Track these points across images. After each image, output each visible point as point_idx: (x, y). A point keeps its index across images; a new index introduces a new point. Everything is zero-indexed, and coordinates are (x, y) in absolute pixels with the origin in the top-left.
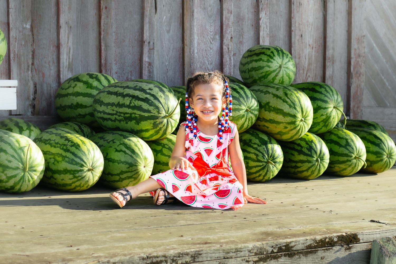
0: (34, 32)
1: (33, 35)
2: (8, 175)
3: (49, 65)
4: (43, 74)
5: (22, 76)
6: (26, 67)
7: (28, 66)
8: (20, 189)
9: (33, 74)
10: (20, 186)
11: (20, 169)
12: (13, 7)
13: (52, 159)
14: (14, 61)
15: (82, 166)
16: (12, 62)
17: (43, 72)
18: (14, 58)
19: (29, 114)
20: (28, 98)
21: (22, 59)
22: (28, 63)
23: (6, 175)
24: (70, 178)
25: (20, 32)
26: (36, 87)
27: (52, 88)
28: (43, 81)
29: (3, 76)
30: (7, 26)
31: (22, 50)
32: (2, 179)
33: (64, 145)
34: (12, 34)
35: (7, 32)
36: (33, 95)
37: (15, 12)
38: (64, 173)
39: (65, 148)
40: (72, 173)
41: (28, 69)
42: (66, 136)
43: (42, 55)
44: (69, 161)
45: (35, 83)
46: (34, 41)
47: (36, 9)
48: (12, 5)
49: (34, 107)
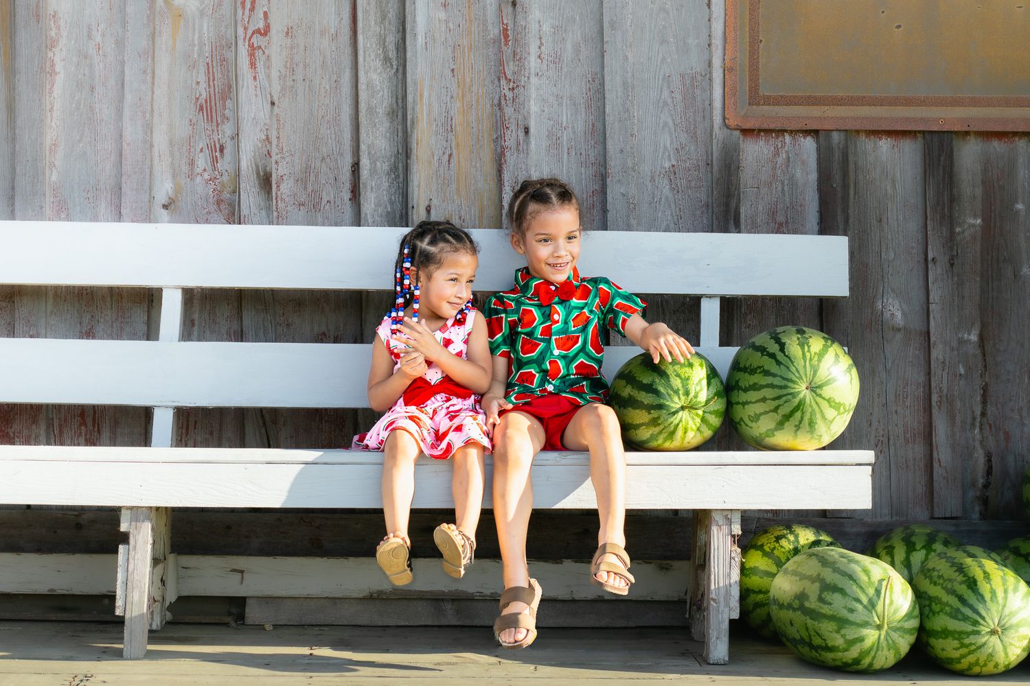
0: (986, 348)
1: (984, 355)
2: (848, 637)
3: (1021, 416)
4: (1007, 435)
5: (958, 438)
6: (969, 420)
7: (974, 419)
8: (871, 664)
9: (985, 435)
10: (871, 657)
11: (871, 625)
12: (937, 300)
13: (927, 608)
14: (940, 408)
15: (976, 623)
16: (935, 411)
17: (1007, 430)
18: (939, 404)
19: (975, 516)
20: (973, 485)
21: (958, 404)
22: (973, 412)
23: (843, 636)
24: (955, 647)
25: (952, 350)
26: (989, 461)
27: (1027, 462)
28: (1007, 448)
29: (918, 440)
30: (927, 339)
31: (956, 387)
32: (837, 645)
33: (950, 580)
34: (937, 353)
35: (927, 349)
36: (983, 478)
37: (943, 309)
38: (944, 636)
39: (949, 586)
40: (957, 636)
41: (973, 425)
42: (963, 562)
43: (1003, 395)
44: (951, 613)
45: (989, 452)
46: (985, 367)
47: (991, 300)
48: (935, 295)
49: (985, 501)
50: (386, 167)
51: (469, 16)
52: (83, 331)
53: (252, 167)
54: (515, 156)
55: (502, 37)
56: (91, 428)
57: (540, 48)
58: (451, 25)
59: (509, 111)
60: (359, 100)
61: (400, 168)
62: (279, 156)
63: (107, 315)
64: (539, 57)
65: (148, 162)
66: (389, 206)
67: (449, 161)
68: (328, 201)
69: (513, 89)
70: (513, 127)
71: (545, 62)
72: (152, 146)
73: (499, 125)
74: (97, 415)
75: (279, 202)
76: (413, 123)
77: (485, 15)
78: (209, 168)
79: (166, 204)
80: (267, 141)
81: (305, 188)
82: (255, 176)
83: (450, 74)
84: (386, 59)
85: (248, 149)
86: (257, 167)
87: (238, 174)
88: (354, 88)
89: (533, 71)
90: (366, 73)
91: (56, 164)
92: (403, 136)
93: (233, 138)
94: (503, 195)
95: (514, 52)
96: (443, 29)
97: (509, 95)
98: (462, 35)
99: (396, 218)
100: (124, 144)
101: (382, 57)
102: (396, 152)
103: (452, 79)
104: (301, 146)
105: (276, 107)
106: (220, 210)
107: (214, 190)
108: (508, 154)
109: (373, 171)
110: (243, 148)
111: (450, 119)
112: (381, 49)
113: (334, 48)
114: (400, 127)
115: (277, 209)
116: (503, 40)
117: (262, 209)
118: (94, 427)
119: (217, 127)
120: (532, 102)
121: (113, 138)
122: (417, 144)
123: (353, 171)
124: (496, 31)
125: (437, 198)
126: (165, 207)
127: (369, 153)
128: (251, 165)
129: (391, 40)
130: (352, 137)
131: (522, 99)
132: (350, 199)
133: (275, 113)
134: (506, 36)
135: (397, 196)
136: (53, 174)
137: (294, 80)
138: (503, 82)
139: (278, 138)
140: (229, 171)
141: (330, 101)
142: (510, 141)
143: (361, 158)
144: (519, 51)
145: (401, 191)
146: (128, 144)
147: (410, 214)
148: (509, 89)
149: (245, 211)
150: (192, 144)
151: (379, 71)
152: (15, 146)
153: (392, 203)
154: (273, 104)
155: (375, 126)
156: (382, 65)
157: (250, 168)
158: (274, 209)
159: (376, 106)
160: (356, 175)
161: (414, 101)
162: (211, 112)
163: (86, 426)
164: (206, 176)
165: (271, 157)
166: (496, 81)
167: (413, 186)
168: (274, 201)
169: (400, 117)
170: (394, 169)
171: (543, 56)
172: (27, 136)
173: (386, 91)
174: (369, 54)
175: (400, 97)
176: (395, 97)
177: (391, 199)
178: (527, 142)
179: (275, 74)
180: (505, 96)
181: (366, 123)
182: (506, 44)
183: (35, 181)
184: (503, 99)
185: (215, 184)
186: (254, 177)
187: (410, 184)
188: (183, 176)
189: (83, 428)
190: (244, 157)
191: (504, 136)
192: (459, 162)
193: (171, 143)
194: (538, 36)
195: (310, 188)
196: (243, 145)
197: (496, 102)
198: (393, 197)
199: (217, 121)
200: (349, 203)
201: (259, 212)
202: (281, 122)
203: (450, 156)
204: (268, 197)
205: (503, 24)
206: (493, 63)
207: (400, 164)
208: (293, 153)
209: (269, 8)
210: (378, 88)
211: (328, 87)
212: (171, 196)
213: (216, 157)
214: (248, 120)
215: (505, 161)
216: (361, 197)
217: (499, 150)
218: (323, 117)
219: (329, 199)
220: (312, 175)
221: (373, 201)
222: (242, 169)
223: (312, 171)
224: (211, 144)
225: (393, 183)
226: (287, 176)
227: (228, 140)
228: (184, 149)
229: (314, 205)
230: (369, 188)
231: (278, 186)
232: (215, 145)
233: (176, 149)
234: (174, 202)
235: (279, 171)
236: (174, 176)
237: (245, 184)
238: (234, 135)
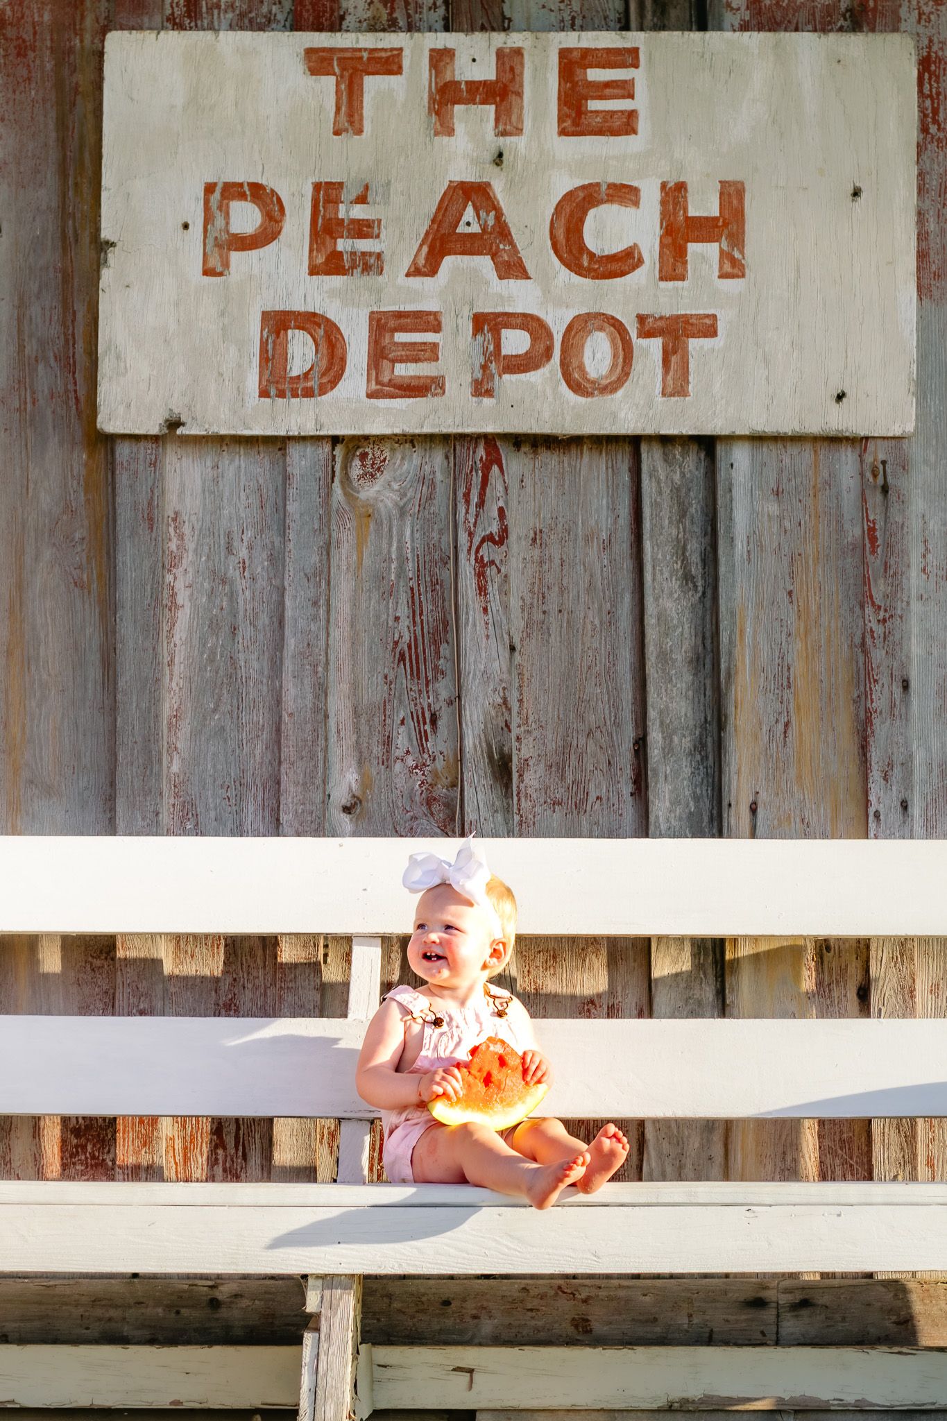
50: (687, 743)
51: (816, 510)
52: (221, 1003)
53: (481, 747)
54: (888, 724)
55: (867, 541)
56: (233, 1151)
57: (924, 556)
58: (787, 524)
59: (878, 654)
60: (647, 641)
61: (709, 745)
62: (522, 729)
63: (257, 977)
64: (924, 570)
65: (321, 742)
66: (692, 804)
67: (785, 732)
68: (597, 798)
69: (884, 621)
70: (884, 679)
71: (933, 578)
72: (326, 716)
73: (862, 676)
74: (241, 1132)
75: (523, 799)
76: (729, 675)
77: (839, 507)
78: (415, 749)
79: (349, 805)
80: (503, 706)
81: (563, 778)
82: (486, 760)
83: (786, 599)
84: (687, 577)
85: (475, 718)
86: (489, 746)
87: (459, 758)
88: (637, 623)
89: (914, 592)
90: (656, 599)
91: (179, 746)
92: (713, 694)
93: (450, 703)
94: (870, 785)
95: (886, 563)
96: (775, 530)
97: (879, 630)
98: (805, 538)
99: (702, 822)
100: (286, 718)
101: (680, 574)
102: (703, 719)
103: (790, 606)
104: (555, 713)
105: (517, 654)
106: (432, 814)
107: (423, 783)
108: (877, 722)
109: (668, 750)
110: (468, 718)
111: (786, 669)
112: (679, 562)
113: (606, 562)
114: (708, 682)
115: (519, 810)
116: (868, 545)
117: (496, 811)
118: (237, 1149)
119: (427, 685)
120: (914, 640)
121: (267, 704)
122: (736, 707)
123: (637, 752)
124: (857, 532)
125: (767, 791)
126: (347, 810)
127: (662, 723)
128: (480, 742)
129: (694, 548)
130: (635, 699)
131: (898, 636)
132: (632, 795)
133: (516, 663)
134: (873, 540)
135: (704, 788)
136: (174, 762)
137: (544, 612)
138: (869, 610)
139: (521, 701)
140: (445, 753)
141: (600, 643)
142: (880, 701)
143: (650, 730)
144: (892, 562)
145: (710, 780)
146: (291, 715)
147: (725, 815)
148: (879, 621)
149: (470, 815)
150: (388, 713)
151: (676, 596)
152: (115, 720)
153: (697, 799)
154: (513, 649)
155: (671, 681)
156: (681, 586)
157: (478, 749)
158: (516, 810)
159: (671, 651)
160: (641, 757)
161: (731, 642)
162: (417, 663)
163: (225, 1148)
164: (410, 761)
165: (510, 731)
166: (857, 609)
167: (730, 772)
168: (515, 799)
169: (708, 666)
170: (700, 746)
171: (929, 569)
172: (135, 705)
173: (686, 626)
174: (661, 571)
175: (708, 634)
176: (700, 635)
177: (695, 793)
178: (906, 702)
179: (515, 603)
180: (872, 631)
181: (656, 675)
182: (873, 552)
183: (148, 773)
184: (868, 636)
185: (423, 774)
186: (484, 762)
187: (725, 769)
188: (375, 762)
189: (220, 1152)
190: (470, 732)
191: (871, 694)
192: (801, 734)
193: (356, 713)
194: (921, 539)
195: (569, 778)
196: (468, 713)
197: (857, 640)
198: (698, 789)
199: (426, 677)
200: (629, 800)
201: (493, 816)
202: (526, 677)
203: (787, 725)
204: (506, 792)
205: (868, 520)
206: (852, 581)
207: (709, 739)
208: (543, 724)
209: (506, 503)
210: (675, 622)
211: (597, 622)
212: (356, 794)
213: (425, 731)
214: (475, 674)
215: (873, 732)
216: (650, 789)
217: (862, 715)
218: (589, 668)
219: (598, 794)
220: (572, 757)
221: (667, 797)
222: (467, 750)
223: (572, 751)
224: (417, 711)
225: (698, 769)
226: (534, 760)
227: (444, 706)
228: (376, 719)
229: (576, 803)
230: (662, 776)
231: (521, 776)
232: (423, 713)
233: (363, 721)
234: (361, 802)
235: (522, 751)
236: (360, 762)
237: (470, 773)
238: (453, 699)
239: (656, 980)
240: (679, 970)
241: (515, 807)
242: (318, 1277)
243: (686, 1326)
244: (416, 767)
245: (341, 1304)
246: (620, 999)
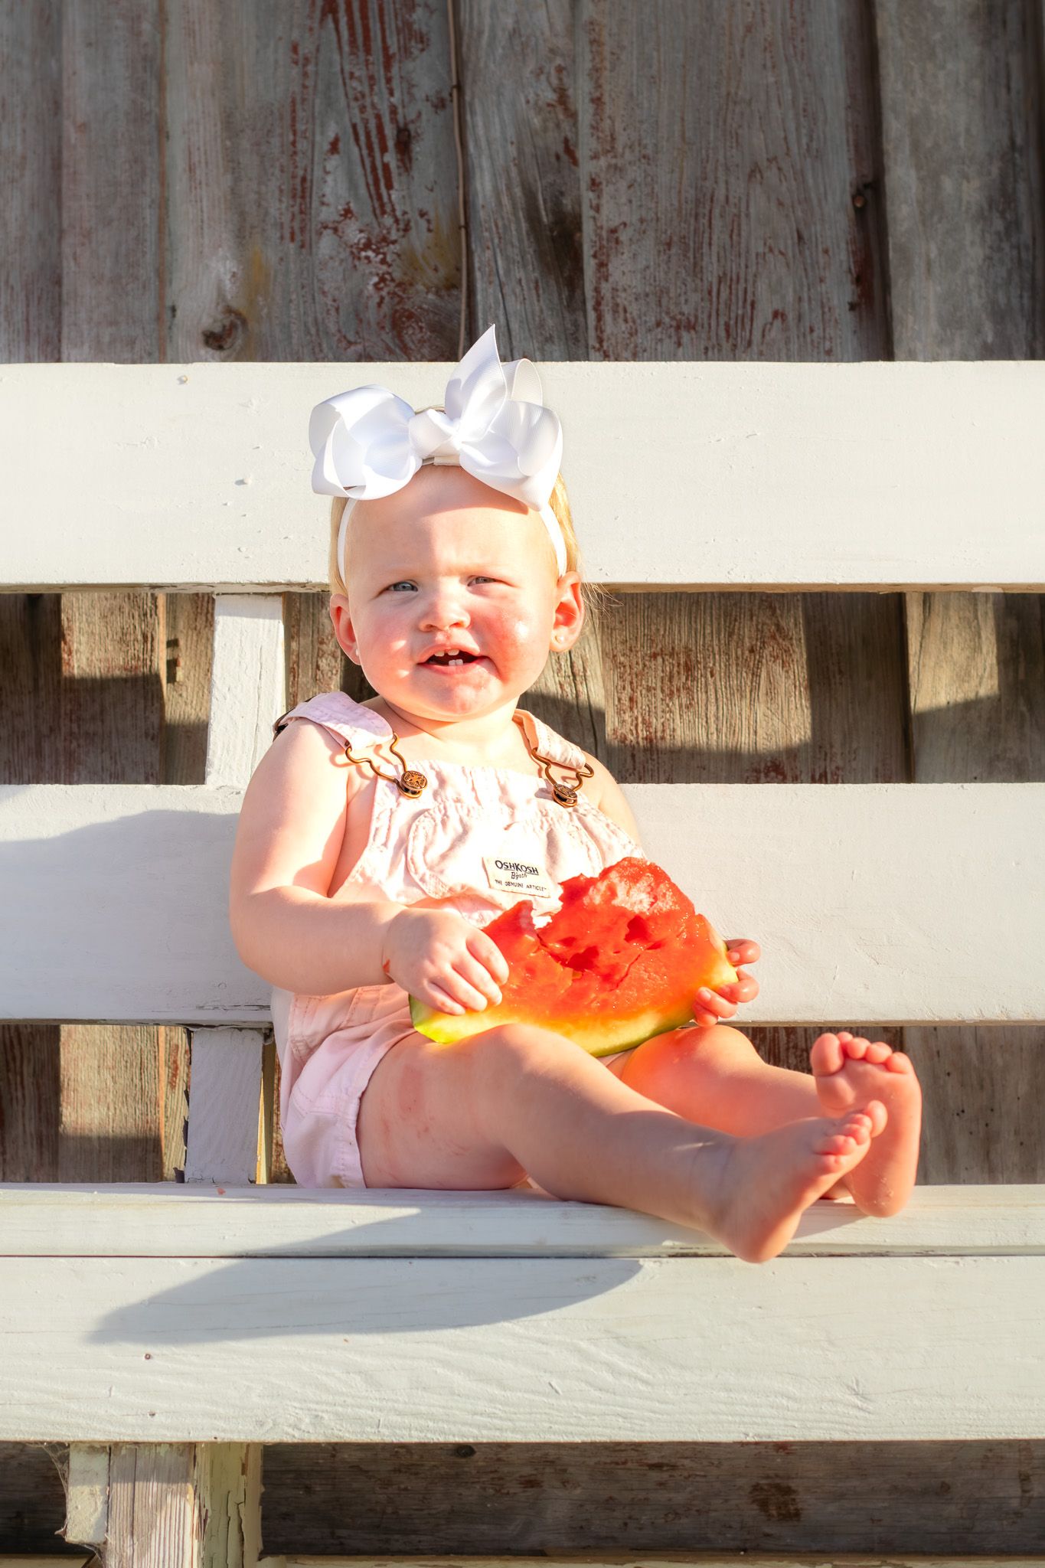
50: (973, 193)
53: (512, 196)
62: (603, 162)
65: (151, 186)
68: (776, 314)
72: (162, 133)
75: (608, 317)
78: (363, 205)
79: (217, 329)
80: (559, 109)
81: (697, 270)
82: (524, 226)
85: (496, 133)
86: (530, 195)
87: (464, 222)
93: (440, 105)
100: (71, 134)
102: (1006, 142)
104: (677, 128)
106: (406, 349)
107: (382, 279)
109: (932, 207)
110: (481, 131)
115: (601, 341)
117: (549, 339)
119: (387, 66)
121: (30, 109)
123: (860, 214)
126: (210, 338)
127: (916, 146)
128: (509, 188)
130: (853, 96)
132: (853, 307)
133: (585, 17)
139: (597, 101)
140: (432, 215)
143: (889, 162)
145: (1027, 276)
146: (83, 128)
150: (301, 127)
155: (932, 55)
157: (505, 200)
158: (592, 341)
160: (871, 222)
162: (364, 17)
164: (353, 233)
165: (575, 162)
168: (592, 315)
181: (899, 43)
185: (383, 262)
186: (519, 229)
188: (273, 234)
190: (486, 163)
193: (229, 125)
195: (712, 269)
196: (479, 121)
199: (385, 48)
200: (847, 318)
202: (607, 50)
204: (571, 297)
207: (1022, 187)
208: (649, 151)
212: (235, 305)
213: (386, 167)
214: (493, 37)
218: (749, 29)
219: (777, 305)
220: (717, 223)
221: (933, 310)
222: (480, 201)
223: (717, 212)
224: (366, 122)
225: (1000, 249)
226: (630, 231)
227: (427, 110)
228: (275, 141)
229: (727, 325)
230: (919, 264)
231: (602, 265)
232: (380, 128)
233: (245, 144)
234: (244, 322)
235: (605, 211)
236: (242, 235)
237: (488, 254)
238: (445, 95)
239: (922, 716)
240: (972, 696)
241: (592, 333)
242: (94, 1448)
243: (1015, 1503)
244: (367, 246)
245: (160, 1521)
246: (840, 763)
